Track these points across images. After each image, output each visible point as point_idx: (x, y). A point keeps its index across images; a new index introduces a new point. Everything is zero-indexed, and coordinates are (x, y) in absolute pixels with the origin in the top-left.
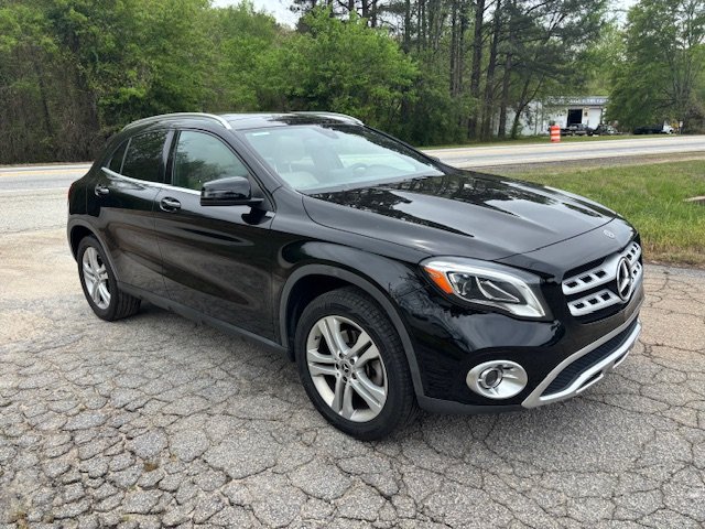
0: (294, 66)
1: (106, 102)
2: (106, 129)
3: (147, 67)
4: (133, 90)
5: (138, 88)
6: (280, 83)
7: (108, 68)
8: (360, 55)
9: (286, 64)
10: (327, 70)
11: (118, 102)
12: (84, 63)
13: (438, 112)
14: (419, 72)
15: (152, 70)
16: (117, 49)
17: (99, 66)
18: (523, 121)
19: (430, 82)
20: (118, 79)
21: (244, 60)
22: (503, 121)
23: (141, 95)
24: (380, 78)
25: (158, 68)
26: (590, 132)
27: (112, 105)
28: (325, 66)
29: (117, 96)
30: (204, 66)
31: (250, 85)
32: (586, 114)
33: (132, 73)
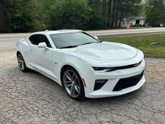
0: (60, 9)
1: (11, 18)
2: (11, 25)
3: (21, 9)
4: (18, 15)
5: (19, 15)
6: (56, 13)
7: (12, 9)
8: (77, 6)
9: (58, 8)
10: (68, 10)
11: (14, 18)
12: (5, 8)
13: (98, 21)
14: (93, 11)
15: (23, 10)
16: (14, 4)
17: (9, 9)
18: (122, 23)
19: (96, 13)
20: (14, 12)
21: (47, 7)
22: (116, 23)
23: (20, 16)
24: (83, 12)
25: (24, 9)
26: (141, 26)
27: (13, 19)
28: (68, 9)
29: (14, 16)
30: (36, 9)
31: (48, 14)
32: (141, 21)
33: (18, 11)
